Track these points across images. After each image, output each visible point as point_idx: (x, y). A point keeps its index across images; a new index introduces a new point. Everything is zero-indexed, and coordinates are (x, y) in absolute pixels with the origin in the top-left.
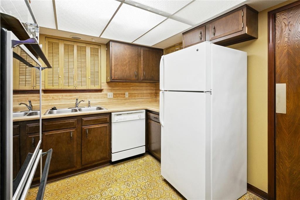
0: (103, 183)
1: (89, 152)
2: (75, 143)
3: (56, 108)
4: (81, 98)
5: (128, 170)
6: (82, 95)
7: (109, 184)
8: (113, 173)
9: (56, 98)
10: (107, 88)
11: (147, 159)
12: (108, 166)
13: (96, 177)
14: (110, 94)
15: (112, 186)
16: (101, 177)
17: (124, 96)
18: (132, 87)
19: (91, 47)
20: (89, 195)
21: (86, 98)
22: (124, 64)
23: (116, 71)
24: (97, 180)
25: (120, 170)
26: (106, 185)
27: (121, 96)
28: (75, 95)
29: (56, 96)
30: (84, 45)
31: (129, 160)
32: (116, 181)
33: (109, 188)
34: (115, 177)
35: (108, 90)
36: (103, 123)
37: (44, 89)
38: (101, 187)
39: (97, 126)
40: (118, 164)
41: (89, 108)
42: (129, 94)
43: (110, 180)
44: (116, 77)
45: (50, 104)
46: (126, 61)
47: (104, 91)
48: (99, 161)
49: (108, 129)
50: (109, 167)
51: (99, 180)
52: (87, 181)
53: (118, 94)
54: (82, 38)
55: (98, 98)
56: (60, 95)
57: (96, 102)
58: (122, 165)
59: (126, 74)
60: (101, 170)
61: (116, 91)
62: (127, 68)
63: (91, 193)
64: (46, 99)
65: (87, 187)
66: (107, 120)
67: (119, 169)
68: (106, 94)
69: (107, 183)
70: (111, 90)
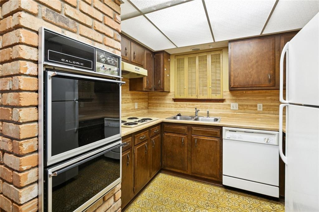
0: (204, 200)
1: (198, 163)
2: (186, 148)
3: (181, 115)
4: (201, 107)
5: (239, 205)
6: (203, 104)
7: (208, 206)
8: (220, 197)
9: (182, 106)
10: (230, 97)
11: (281, 209)
12: (220, 187)
13: (201, 191)
14: (235, 106)
15: (210, 209)
16: (206, 194)
17: (255, 108)
18: (270, 96)
19: (212, 54)
20: (186, 202)
21: (207, 107)
22: (249, 67)
23: (237, 77)
24: (200, 194)
25: (230, 200)
26: (206, 204)
27: (250, 108)
28: (197, 104)
29: (182, 104)
30: (204, 54)
31: (249, 195)
32: (217, 208)
33: (205, 209)
34: (219, 203)
35: (231, 100)
36: (213, 136)
37: (174, 98)
38: (199, 203)
39: (206, 138)
40: (233, 191)
41: (208, 118)
42: (263, 106)
43: (211, 203)
44: (237, 84)
45: (178, 111)
46: (252, 62)
47: (226, 101)
48: (207, 175)
49: (218, 144)
50: (220, 189)
51: (202, 196)
52: (192, 189)
53: (245, 105)
54: (201, 48)
55: (220, 109)
56: (185, 104)
57: (217, 112)
58: (236, 196)
59: (252, 79)
60: (210, 187)
61: (242, 102)
62: (254, 71)
63: (188, 202)
64: (175, 106)
65: (189, 195)
66: (217, 134)
67: (230, 197)
68: (230, 105)
69: (207, 203)
70: (236, 101)
